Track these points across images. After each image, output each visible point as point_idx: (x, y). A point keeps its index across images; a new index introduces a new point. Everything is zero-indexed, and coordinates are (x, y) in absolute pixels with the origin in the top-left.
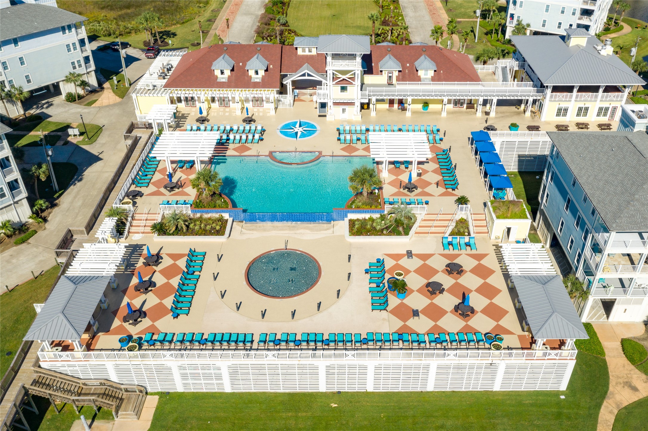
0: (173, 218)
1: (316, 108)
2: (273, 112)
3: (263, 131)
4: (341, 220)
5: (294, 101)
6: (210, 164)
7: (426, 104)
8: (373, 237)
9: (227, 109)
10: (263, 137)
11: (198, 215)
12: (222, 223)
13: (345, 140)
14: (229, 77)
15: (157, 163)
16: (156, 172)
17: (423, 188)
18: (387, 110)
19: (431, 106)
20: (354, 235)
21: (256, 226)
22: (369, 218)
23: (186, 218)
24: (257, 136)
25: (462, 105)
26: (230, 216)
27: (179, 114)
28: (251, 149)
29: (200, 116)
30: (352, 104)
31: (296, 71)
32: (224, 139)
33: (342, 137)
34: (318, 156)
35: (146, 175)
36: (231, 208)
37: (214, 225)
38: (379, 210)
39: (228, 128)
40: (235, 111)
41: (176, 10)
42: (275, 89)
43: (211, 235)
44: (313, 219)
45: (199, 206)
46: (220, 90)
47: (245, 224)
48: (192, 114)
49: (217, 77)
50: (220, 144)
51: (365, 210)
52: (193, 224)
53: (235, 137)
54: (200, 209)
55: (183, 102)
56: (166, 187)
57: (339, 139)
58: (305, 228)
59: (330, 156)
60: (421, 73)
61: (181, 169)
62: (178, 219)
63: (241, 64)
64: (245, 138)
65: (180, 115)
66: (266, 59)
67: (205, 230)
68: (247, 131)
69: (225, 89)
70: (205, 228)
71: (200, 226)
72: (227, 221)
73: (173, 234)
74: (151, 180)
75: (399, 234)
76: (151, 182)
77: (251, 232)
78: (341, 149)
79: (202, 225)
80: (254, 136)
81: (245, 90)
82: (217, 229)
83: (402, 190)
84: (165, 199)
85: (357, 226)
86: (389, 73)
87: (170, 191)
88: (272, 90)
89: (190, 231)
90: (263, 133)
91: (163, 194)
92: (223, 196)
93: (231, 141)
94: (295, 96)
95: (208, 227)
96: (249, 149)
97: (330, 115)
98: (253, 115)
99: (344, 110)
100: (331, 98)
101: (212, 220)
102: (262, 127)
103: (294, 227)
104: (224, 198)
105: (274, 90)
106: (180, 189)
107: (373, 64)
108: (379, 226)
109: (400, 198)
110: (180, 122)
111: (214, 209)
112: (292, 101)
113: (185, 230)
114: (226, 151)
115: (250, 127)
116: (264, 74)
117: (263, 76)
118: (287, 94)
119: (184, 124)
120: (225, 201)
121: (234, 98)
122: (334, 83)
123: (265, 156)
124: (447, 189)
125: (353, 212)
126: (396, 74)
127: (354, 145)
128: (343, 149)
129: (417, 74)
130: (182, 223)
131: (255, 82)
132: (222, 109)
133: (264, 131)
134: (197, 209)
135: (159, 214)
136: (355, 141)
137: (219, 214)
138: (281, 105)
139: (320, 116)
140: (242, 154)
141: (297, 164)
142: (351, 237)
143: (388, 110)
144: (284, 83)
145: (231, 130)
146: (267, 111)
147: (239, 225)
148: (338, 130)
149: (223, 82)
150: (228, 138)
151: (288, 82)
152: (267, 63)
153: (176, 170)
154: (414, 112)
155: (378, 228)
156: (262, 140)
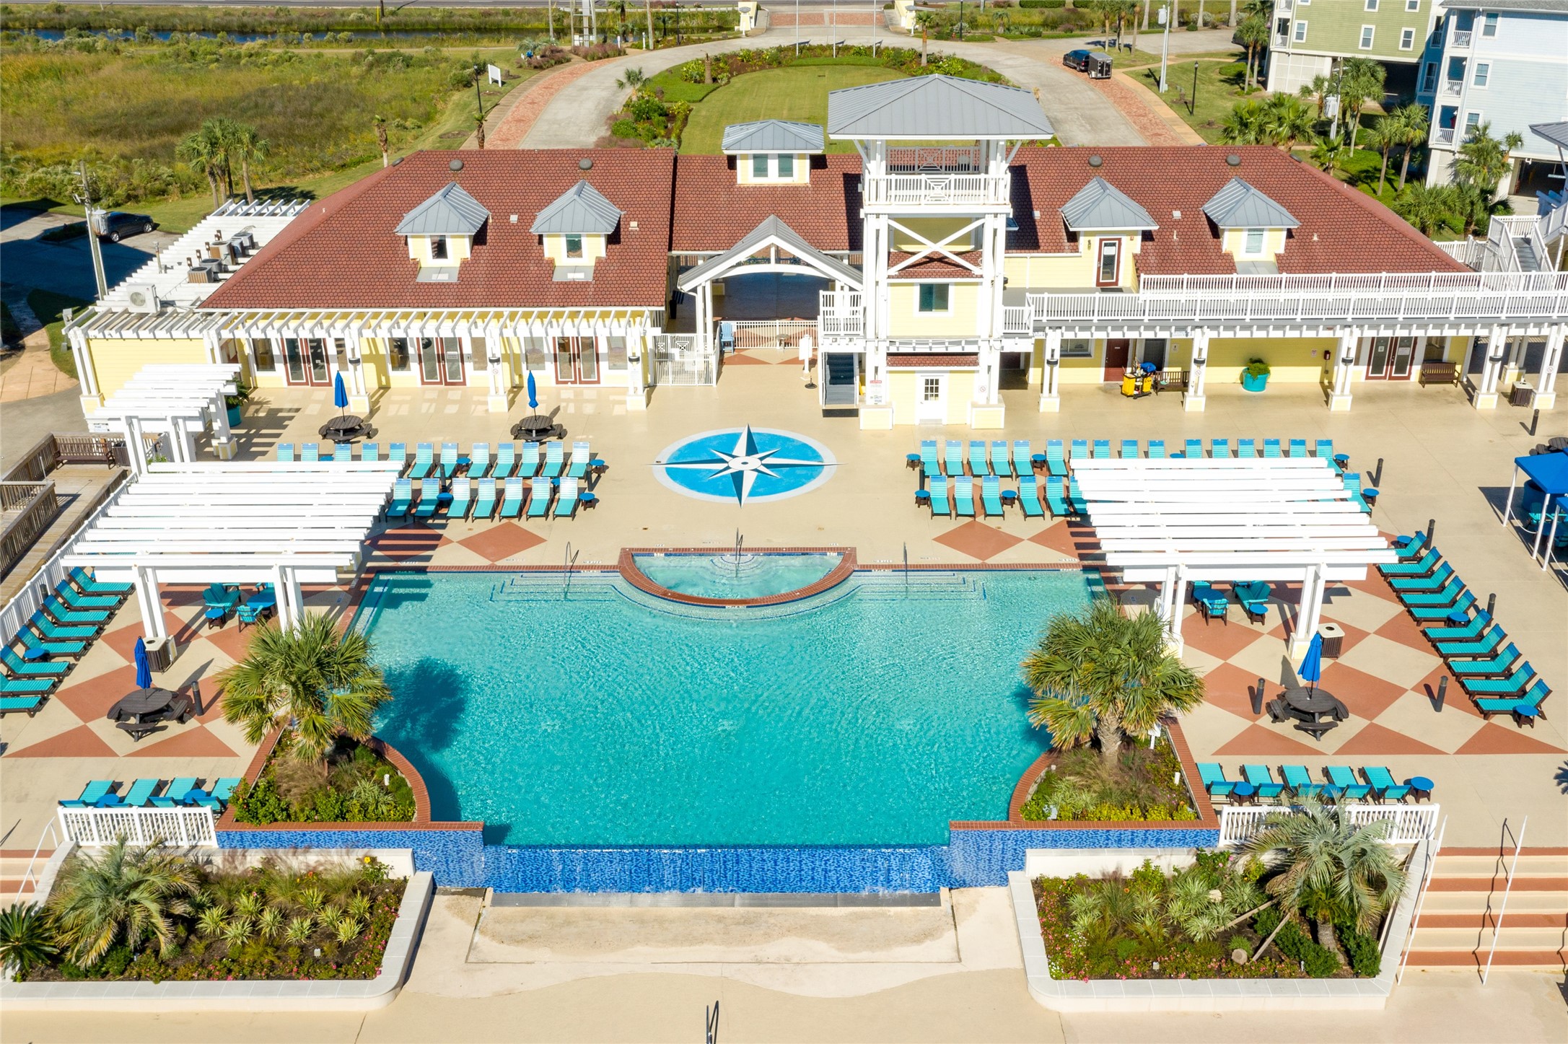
0: (106, 881)
1: (811, 386)
2: (637, 401)
3: (595, 471)
4: (989, 882)
5: (721, 362)
6: (352, 603)
7: (1256, 366)
8: (1182, 983)
9: (455, 393)
10: (596, 493)
11: (254, 859)
12: (373, 900)
13: (952, 501)
14: (465, 264)
15: (112, 601)
16: (99, 644)
17: (1369, 713)
18: (1100, 389)
19: (1280, 376)
20: (1077, 977)
21: (551, 917)
22: (1137, 873)
23: (181, 882)
24: (569, 489)
25: (1401, 369)
26: (418, 865)
27: (257, 411)
28: (542, 541)
29: (338, 412)
30: (966, 358)
31: (729, 242)
32: (429, 502)
33: (937, 489)
34: (840, 568)
35: (46, 657)
36: (421, 824)
37: (329, 913)
38: (1191, 832)
39: (450, 459)
40: (482, 399)
41: (327, 136)
42: (647, 310)
43: (308, 976)
44: (844, 878)
45: (261, 812)
46: (425, 314)
47: (495, 902)
48: (308, 412)
49: (416, 265)
50: (410, 521)
51: (1114, 833)
52: (216, 912)
53: (474, 493)
54: (265, 830)
55: (280, 367)
56: (119, 715)
57: (923, 500)
58: (803, 929)
59: (895, 568)
60: (1233, 243)
61: (216, 629)
62: (136, 885)
63: (514, 218)
64: (520, 497)
65: (262, 414)
66: (613, 198)
67: (276, 945)
68: (526, 470)
69: (446, 310)
70: (282, 930)
71: (254, 924)
72: (399, 888)
73: (99, 972)
74: (60, 677)
75: (1321, 968)
76: (62, 687)
77: (522, 952)
78: (939, 539)
79: (267, 917)
80: (555, 490)
81: (527, 316)
82: (342, 937)
83: (1265, 721)
84: (98, 771)
85: (1083, 922)
86: (1105, 243)
87: (137, 733)
88: (634, 315)
89: (197, 948)
90: (594, 476)
91: (101, 750)
92: (393, 755)
93: (456, 509)
94: (724, 345)
95: (297, 929)
96: (534, 540)
97: (876, 406)
98: (557, 410)
99: (932, 388)
100: (882, 336)
101: (324, 884)
102: (593, 456)
103: (747, 921)
104: (395, 768)
105: (641, 314)
106: (193, 723)
107: (1037, 214)
108: (1205, 921)
109: (1274, 761)
110: (255, 440)
111: (336, 829)
112: (713, 361)
113: (166, 948)
114: (433, 547)
115: (543, 456)
116: (603, 254)
117: (599, 261)
118: (691, 328)
119: (271, 445)
120: (399, 784)
121: (479, 344)
122: (894, 270)
123: (605, 569)
124: (1486, 714)
125: (1055, 843)
126: (1132, 246)
127: (992, 523)
128: (944, 539)
129: (1219, 247)
130: (154, 908)
131: (567, 284)
132: (434, 391)
133: (601, 469)
134: (248, 829)
135: (46, 853)
136: (994, 506)
137: (360, 853)
138: (671, 377)
139: (828, 413)
140: (499, 563)
141: (750, 603)
142: (1063, 983)
143: (1105, 390)
144: (685, 288)
145: (462, 467)
146: (612, 398)
147: (460, 913)
148: (914, 462)
149: (442, 285)
150: (445, 495)
151: (698, 285)
152: (615, 213)
153: (195, 632)
154: (1214, 398)
155: (1199, 928)
156: (591, 503)
